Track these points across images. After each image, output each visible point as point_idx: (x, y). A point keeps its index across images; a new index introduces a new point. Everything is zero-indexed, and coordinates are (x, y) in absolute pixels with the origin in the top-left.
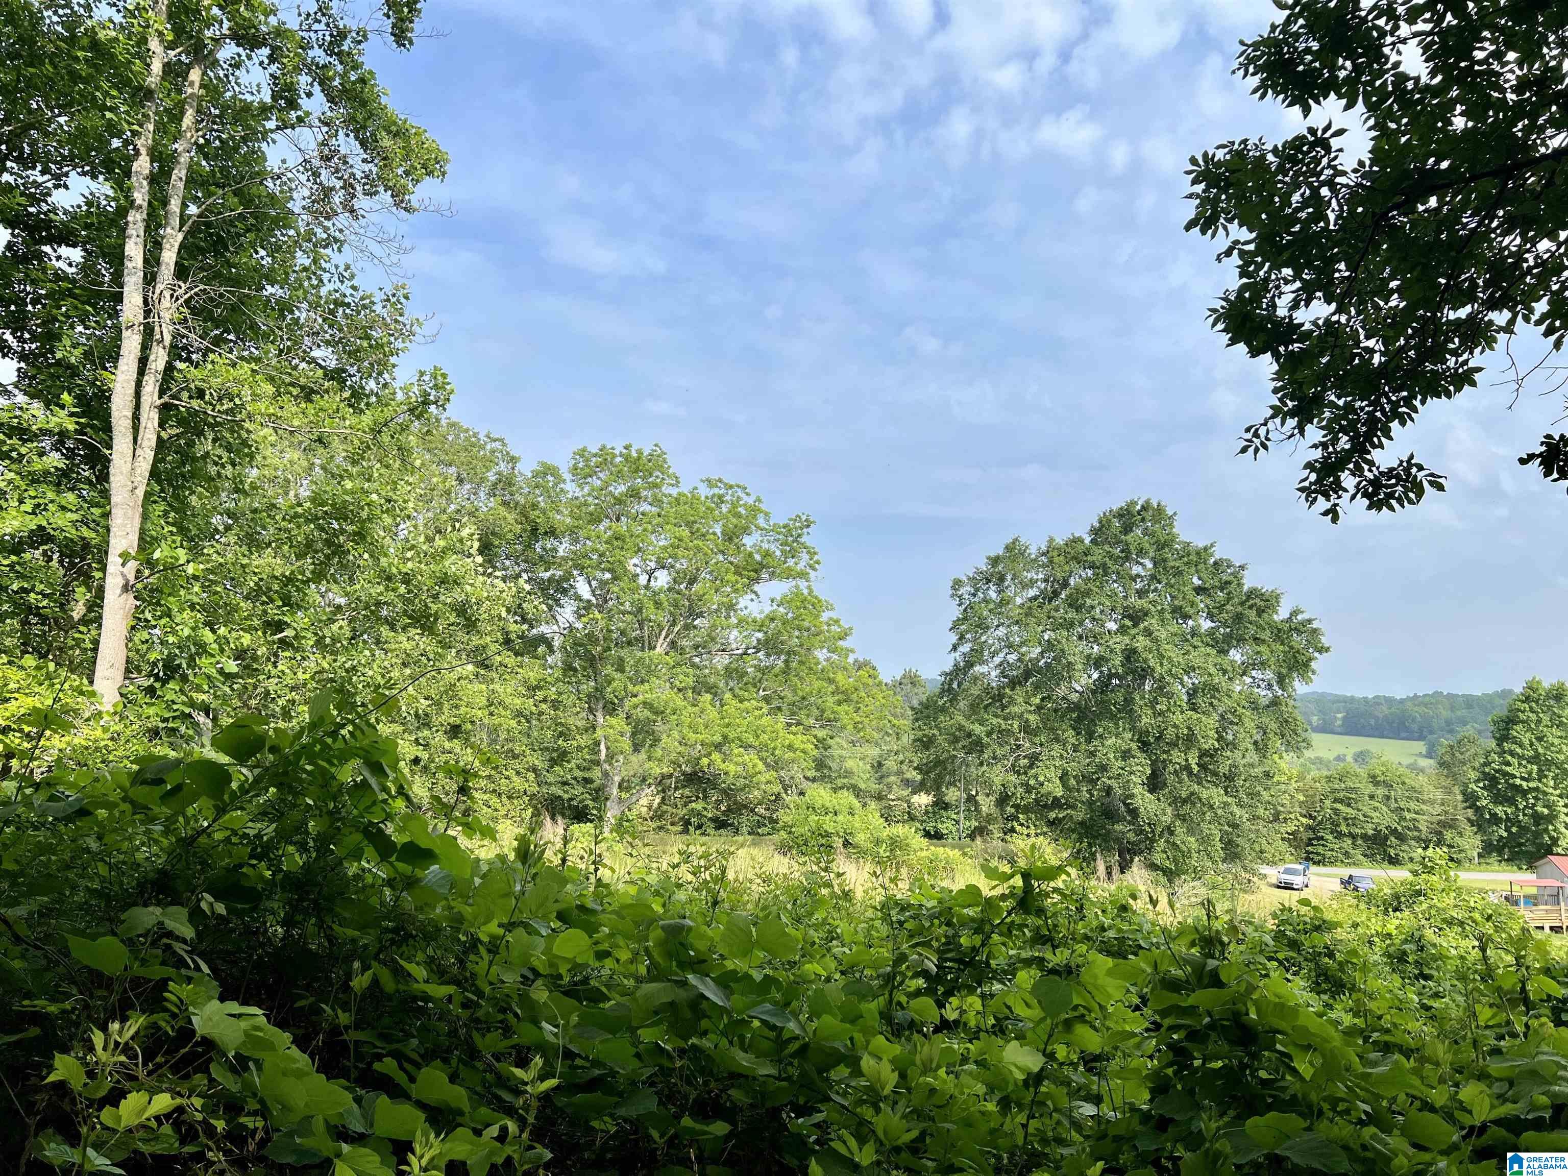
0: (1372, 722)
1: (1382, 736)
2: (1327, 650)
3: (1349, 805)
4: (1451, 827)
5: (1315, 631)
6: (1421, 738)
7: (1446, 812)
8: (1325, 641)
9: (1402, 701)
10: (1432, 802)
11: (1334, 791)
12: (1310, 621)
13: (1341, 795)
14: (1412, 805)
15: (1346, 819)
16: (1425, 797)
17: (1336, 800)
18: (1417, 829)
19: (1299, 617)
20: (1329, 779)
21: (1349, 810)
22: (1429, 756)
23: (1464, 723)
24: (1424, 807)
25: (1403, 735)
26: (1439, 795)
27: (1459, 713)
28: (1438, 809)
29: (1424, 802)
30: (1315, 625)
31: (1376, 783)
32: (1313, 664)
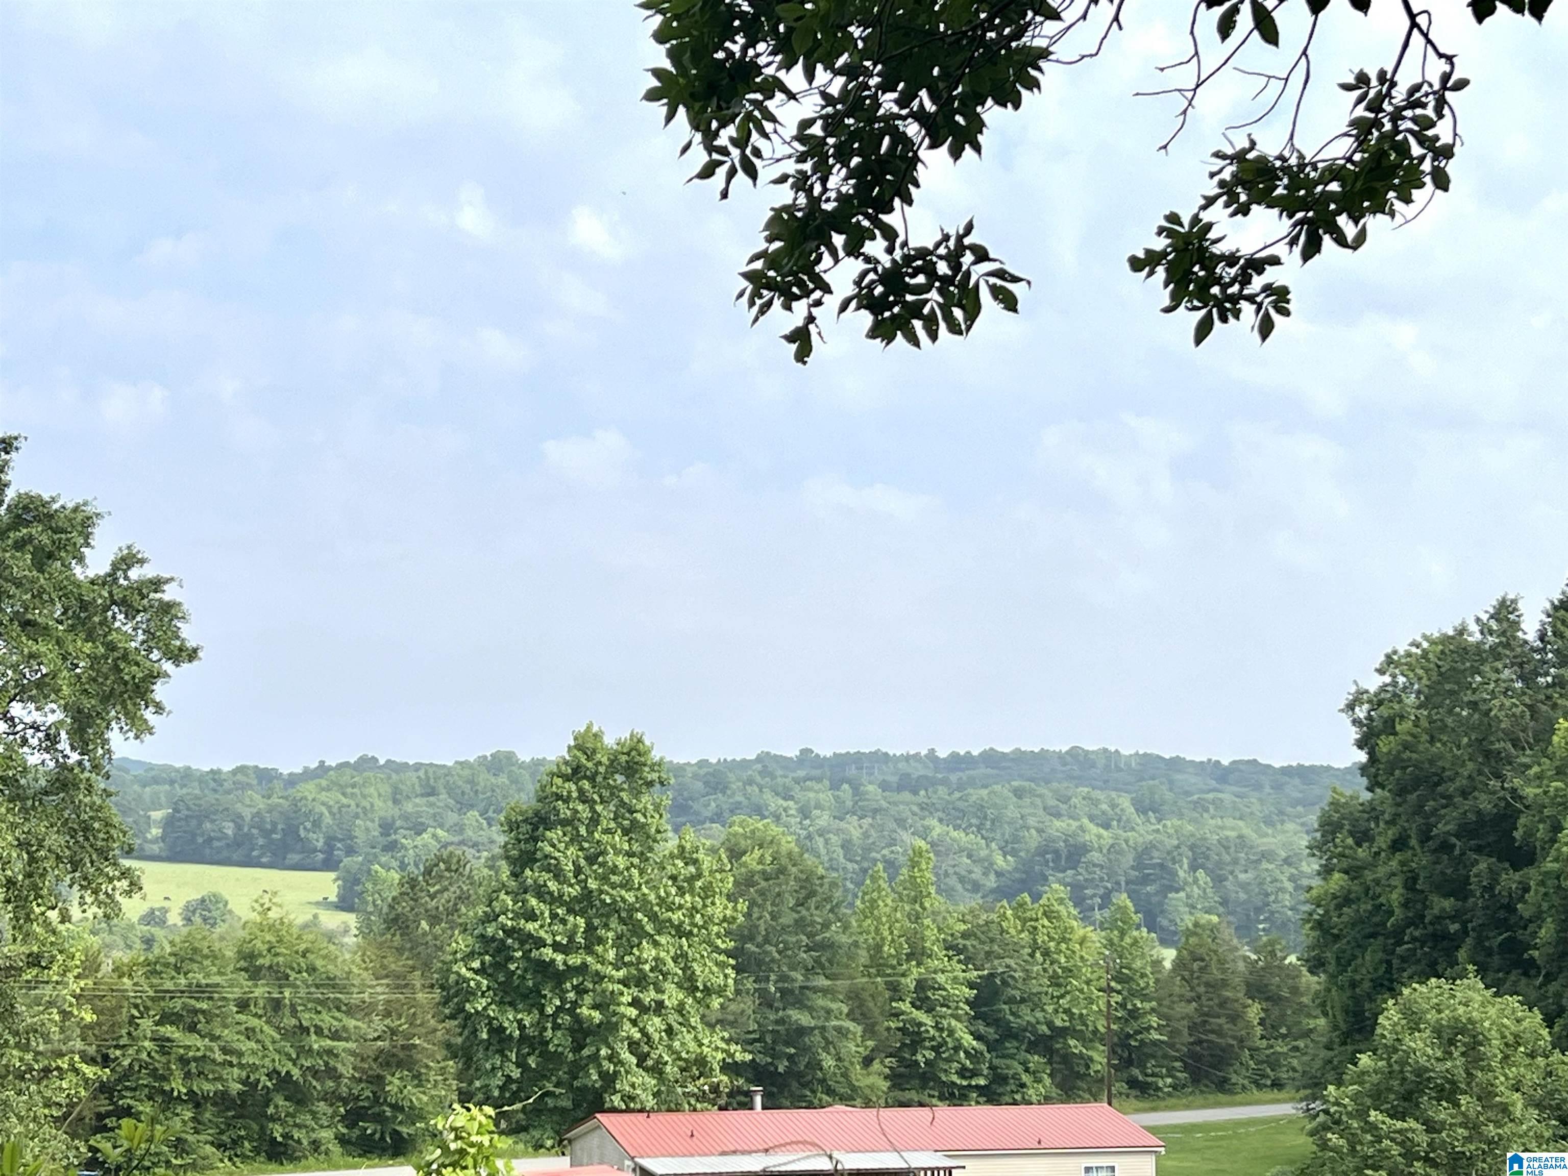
0: (229, 829)
1: (248, 862)
2: (193, 654)
3: (192, 1028)
4: (400, 1065)
5: (167, 609)
6: (328, 865)
7: (393, 1032)
8: (189, 633)
9: (292, 780)
10: (364, 1010)
11: (161, 995)
12: (157, 584)
13: (177, 1005)
14: (327, 1020)
15: (184, 1061)
16: (355, 999)
17: (166, 1018)
18: (332, 1074)
19: (135, 574)
20: (153, 969)
21: (193, 1040)
22: (344, 904)
23: (419, 830)
24: (351, 1023)
25: (294, 858)
26: (380, 992)
27: (409, 807)
28: (378, 1024)
29: (350, 1011)
30: (169, 594)
31: (255, 973)
32: (160, 691)
